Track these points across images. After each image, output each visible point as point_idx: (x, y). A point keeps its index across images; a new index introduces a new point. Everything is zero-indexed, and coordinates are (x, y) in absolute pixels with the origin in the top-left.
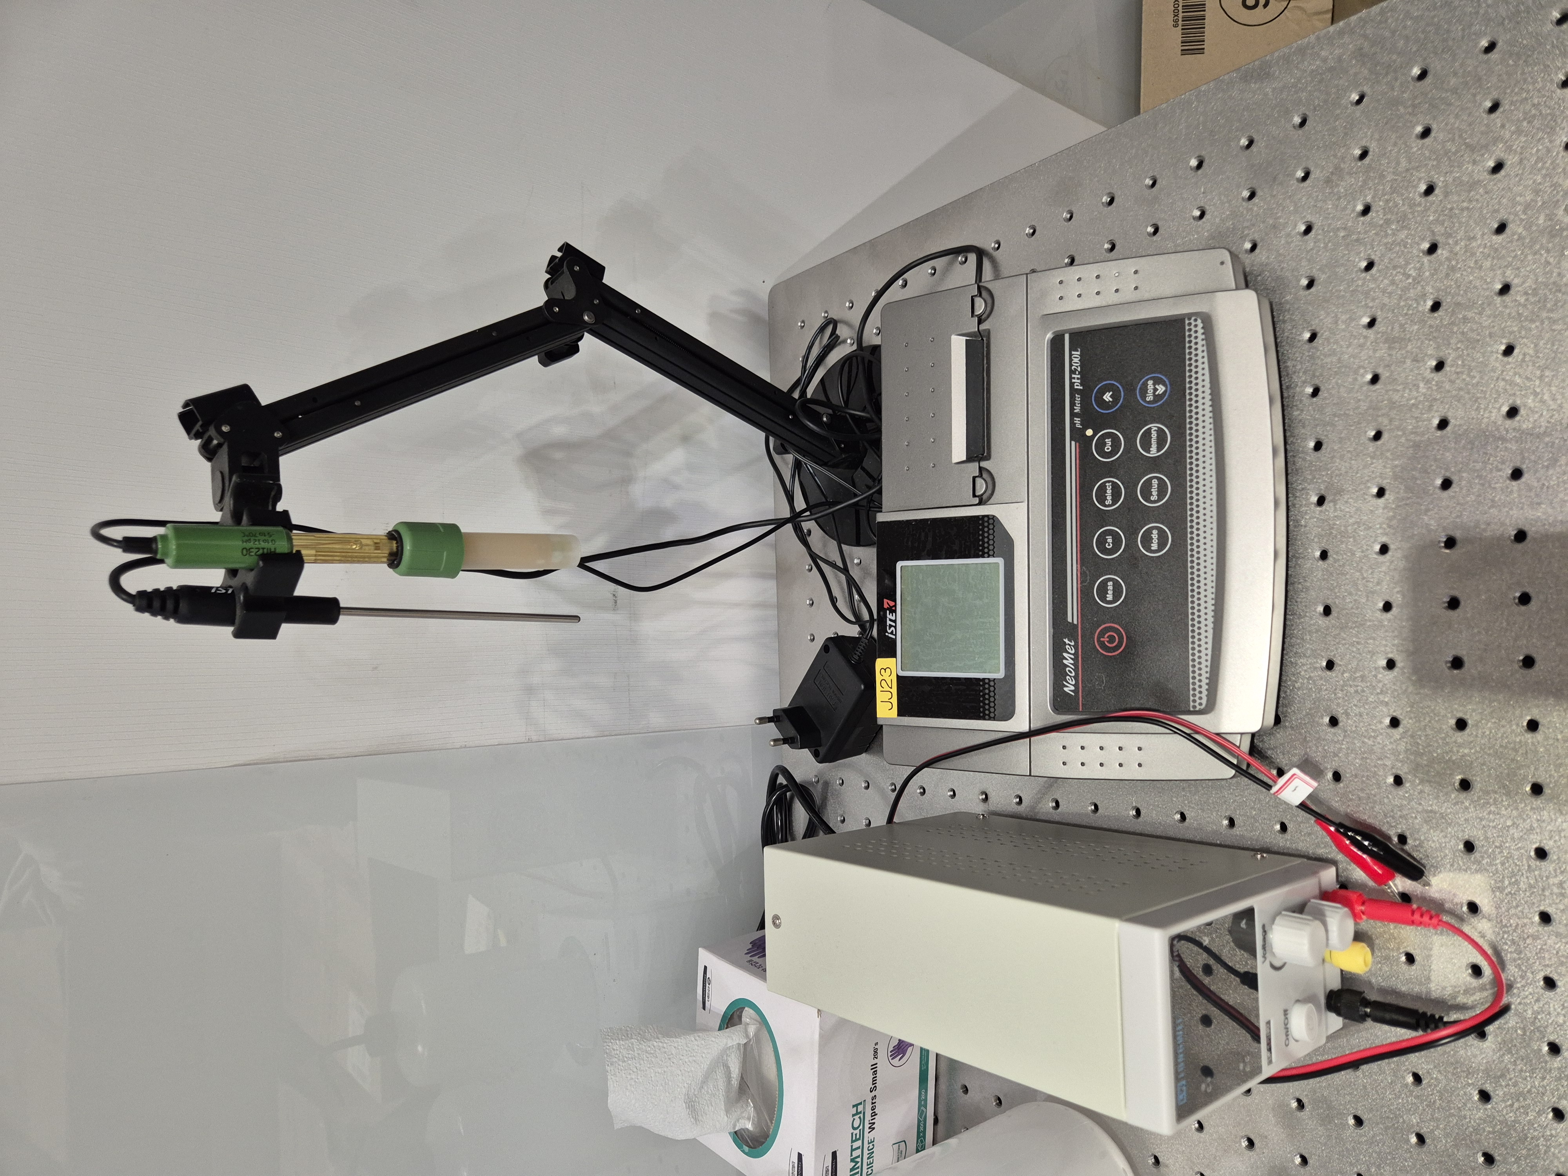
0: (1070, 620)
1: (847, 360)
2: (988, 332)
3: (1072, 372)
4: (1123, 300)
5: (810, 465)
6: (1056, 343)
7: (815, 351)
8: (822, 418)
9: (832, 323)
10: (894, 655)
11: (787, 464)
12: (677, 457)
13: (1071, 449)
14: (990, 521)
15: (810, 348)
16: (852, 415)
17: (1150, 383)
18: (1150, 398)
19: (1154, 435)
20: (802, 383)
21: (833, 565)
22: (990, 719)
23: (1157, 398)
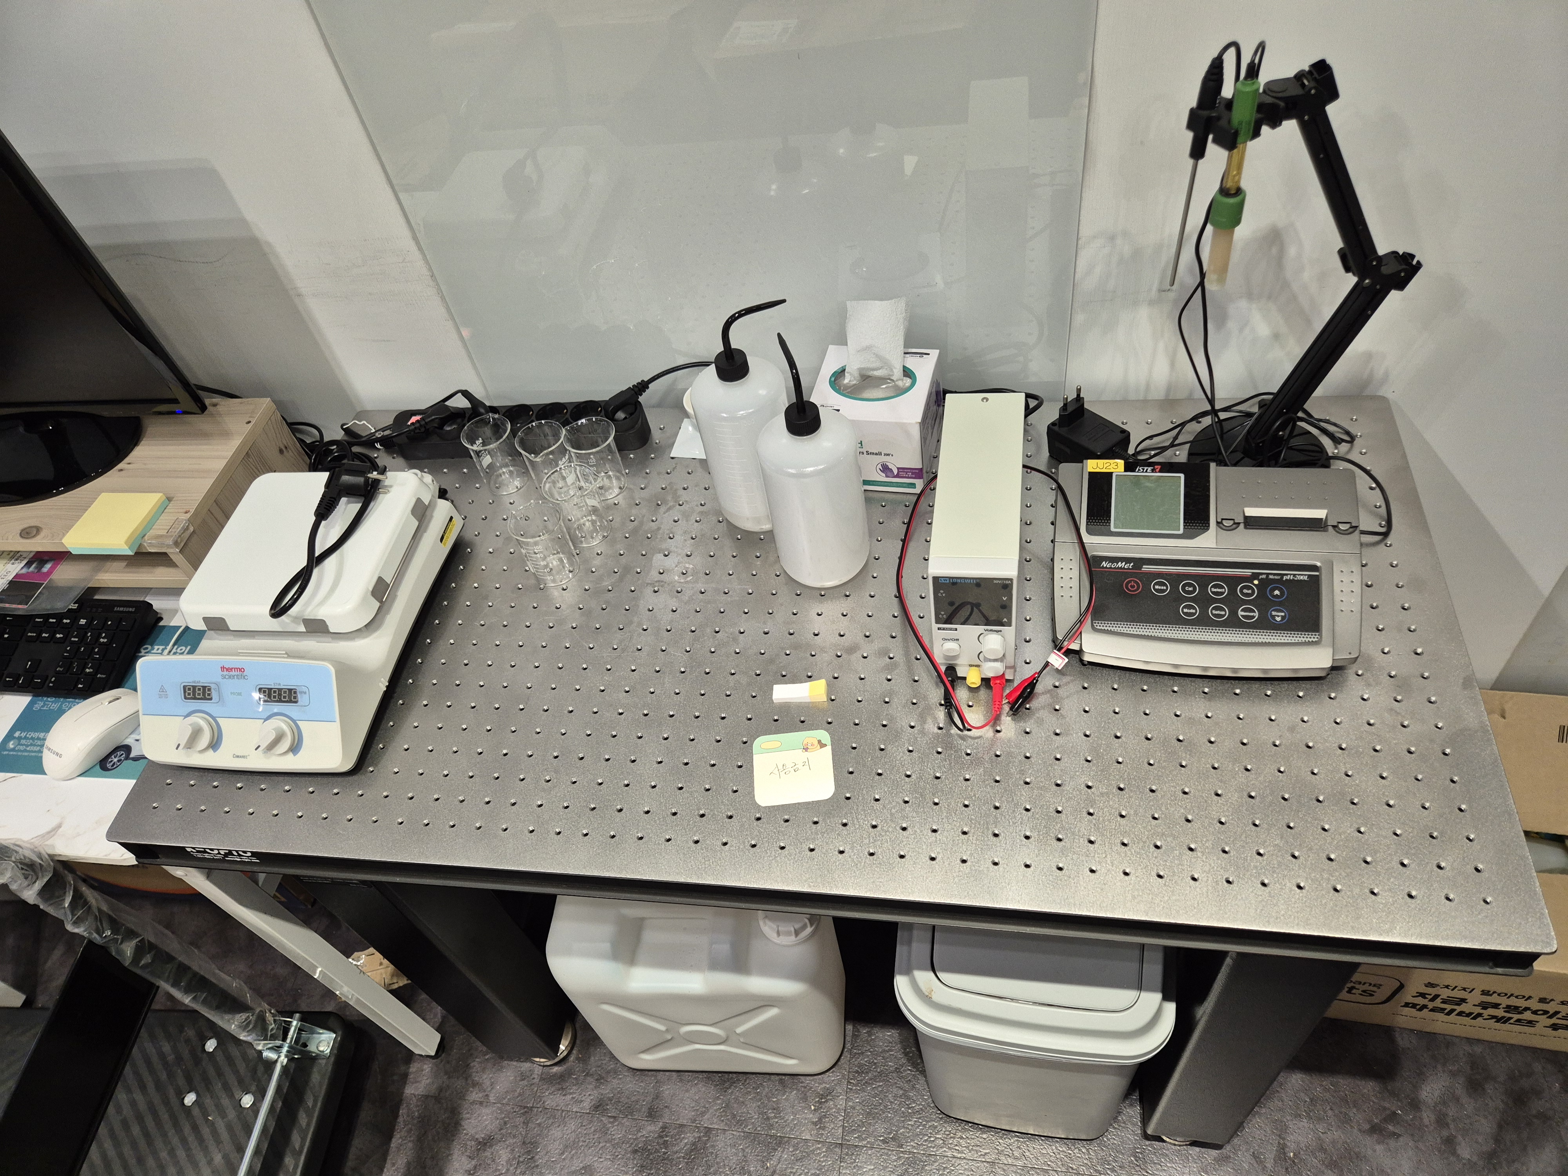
0: (1144, 566)
1: (1321, 449)
2: (1326, 531)
3: (1294, 575)
4: (1336, 603)
5: (1249, 423)
6: (1314, 568)
7: (1331, 428)
8: (1282, 431)
9: (1352, 439)
10: (1125, 471)
11: (1251, 407)
12: (1263, 330)
13: (1248, 572)
14: (1205, 526)
15: (1335, 425)
16: (1281, 452)
17: (1283, 614)
18: (1274, 613)
19: (1252, 614)
20: (1309, 418)
21: (1176, 438)
22: (1087, 522)
23: (1273, 617)
